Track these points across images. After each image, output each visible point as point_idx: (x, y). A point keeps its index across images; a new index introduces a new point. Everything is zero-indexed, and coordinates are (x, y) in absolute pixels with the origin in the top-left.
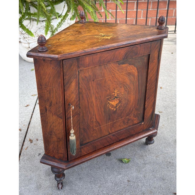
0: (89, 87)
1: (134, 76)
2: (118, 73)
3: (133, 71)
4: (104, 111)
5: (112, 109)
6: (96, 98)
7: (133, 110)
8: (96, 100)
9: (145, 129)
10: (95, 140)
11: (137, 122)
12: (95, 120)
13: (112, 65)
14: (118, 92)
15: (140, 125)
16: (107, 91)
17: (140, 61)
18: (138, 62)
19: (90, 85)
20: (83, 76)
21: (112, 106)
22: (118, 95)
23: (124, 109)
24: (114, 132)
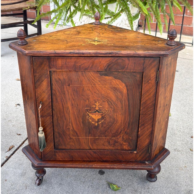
0: (64, 91)
1: (121, 93)
2: (99, 85)
3: (121, 86)
4: (82, 122)
5: (93, 123)
6: (72, 105)
7: (121, 132)
8: (73, 108)
9: (138, 159)
10: (73, 150)
11: (127, 149)
12: (71, 128)
13: (91, 74)
14: (100, 106)
15: (131, 153)
16: (85, 101)
17: (130, 77)
18: (127, 78)
19: (65, 89)
20: (56, 77)
21: (93, 120)
22: (99, 109)
23: (108, 128)
24: (96, 150)
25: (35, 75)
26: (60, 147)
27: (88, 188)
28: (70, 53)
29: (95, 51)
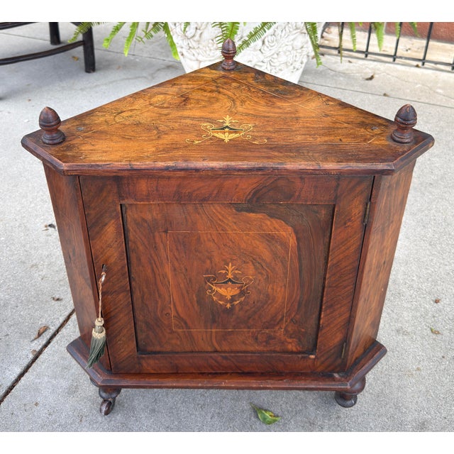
0: (155, 243)
1: (284, 245)
2: (235, 230)
3: (284, 234)
4: (197, 302)
5: (221, 303)
6: (175, 270)
7: (282, 319)
8: (175, 275)
9: (319, 369)
10: (177, 353)
11: (294, 349)
12: (173, 313)
13: (216, 209)
14: (236, 272)
15: (302, 357)
16: (204, 262)
17: (304, 214)
18: (298, 216)
19: (157, 239)
20: (136, 216)
21: (221, 297)
22: (235, 277)
23: (255, 312)
24: (229, 352)
25: (88, 214)
26: (150, 348)
27: (211, 418)
28: (167, 169)
29: (225, 163)
